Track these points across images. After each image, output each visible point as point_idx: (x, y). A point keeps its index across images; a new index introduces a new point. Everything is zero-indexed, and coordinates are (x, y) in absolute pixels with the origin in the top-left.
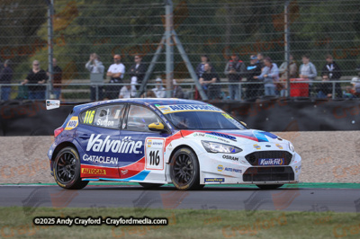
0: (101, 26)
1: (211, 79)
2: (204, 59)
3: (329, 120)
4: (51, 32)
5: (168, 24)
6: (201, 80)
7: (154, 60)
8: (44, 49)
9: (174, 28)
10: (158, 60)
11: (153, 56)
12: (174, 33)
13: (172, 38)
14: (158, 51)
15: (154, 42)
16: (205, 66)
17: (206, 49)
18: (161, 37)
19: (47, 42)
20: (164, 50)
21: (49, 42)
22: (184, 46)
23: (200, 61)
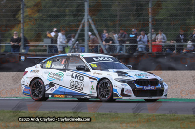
0: (50, 13)
1: (109, 42)
2: (105, 31)
3: (173, 65)
4: (23, 16)
5: (86, 13)
6: (104, 43)
7: (79, 32)
8: (19, 25)
9: (89, 14)
10: (81, 32)
11: (78, 30)
12: (89, 17)
13: (88, 19)
14: (81, 27)
15: (79, 22)
16: (106, 35)
17: (107, 26)
18: (82, 19)
19: (20, 22)
20: (84, 26)
21: (22, 22)
22: (95, 24)
23: (103, 32)
